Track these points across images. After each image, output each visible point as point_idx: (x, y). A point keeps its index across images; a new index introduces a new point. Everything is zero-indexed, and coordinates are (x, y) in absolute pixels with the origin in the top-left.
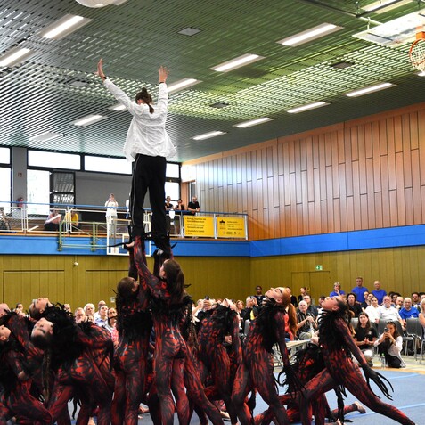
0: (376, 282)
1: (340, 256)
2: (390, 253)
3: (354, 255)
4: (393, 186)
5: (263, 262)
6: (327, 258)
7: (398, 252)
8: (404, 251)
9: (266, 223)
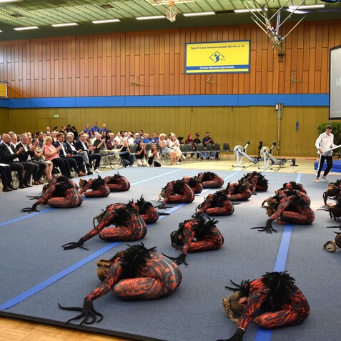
0: (104, 125)
1: (70, 110)
2: (101, 110)
3: (79, 110)
4: (104, 74)
5: (17, 111)
6: (61, 111)
7: (105, 110)
8: (109, 110)
9: (21, 89)
